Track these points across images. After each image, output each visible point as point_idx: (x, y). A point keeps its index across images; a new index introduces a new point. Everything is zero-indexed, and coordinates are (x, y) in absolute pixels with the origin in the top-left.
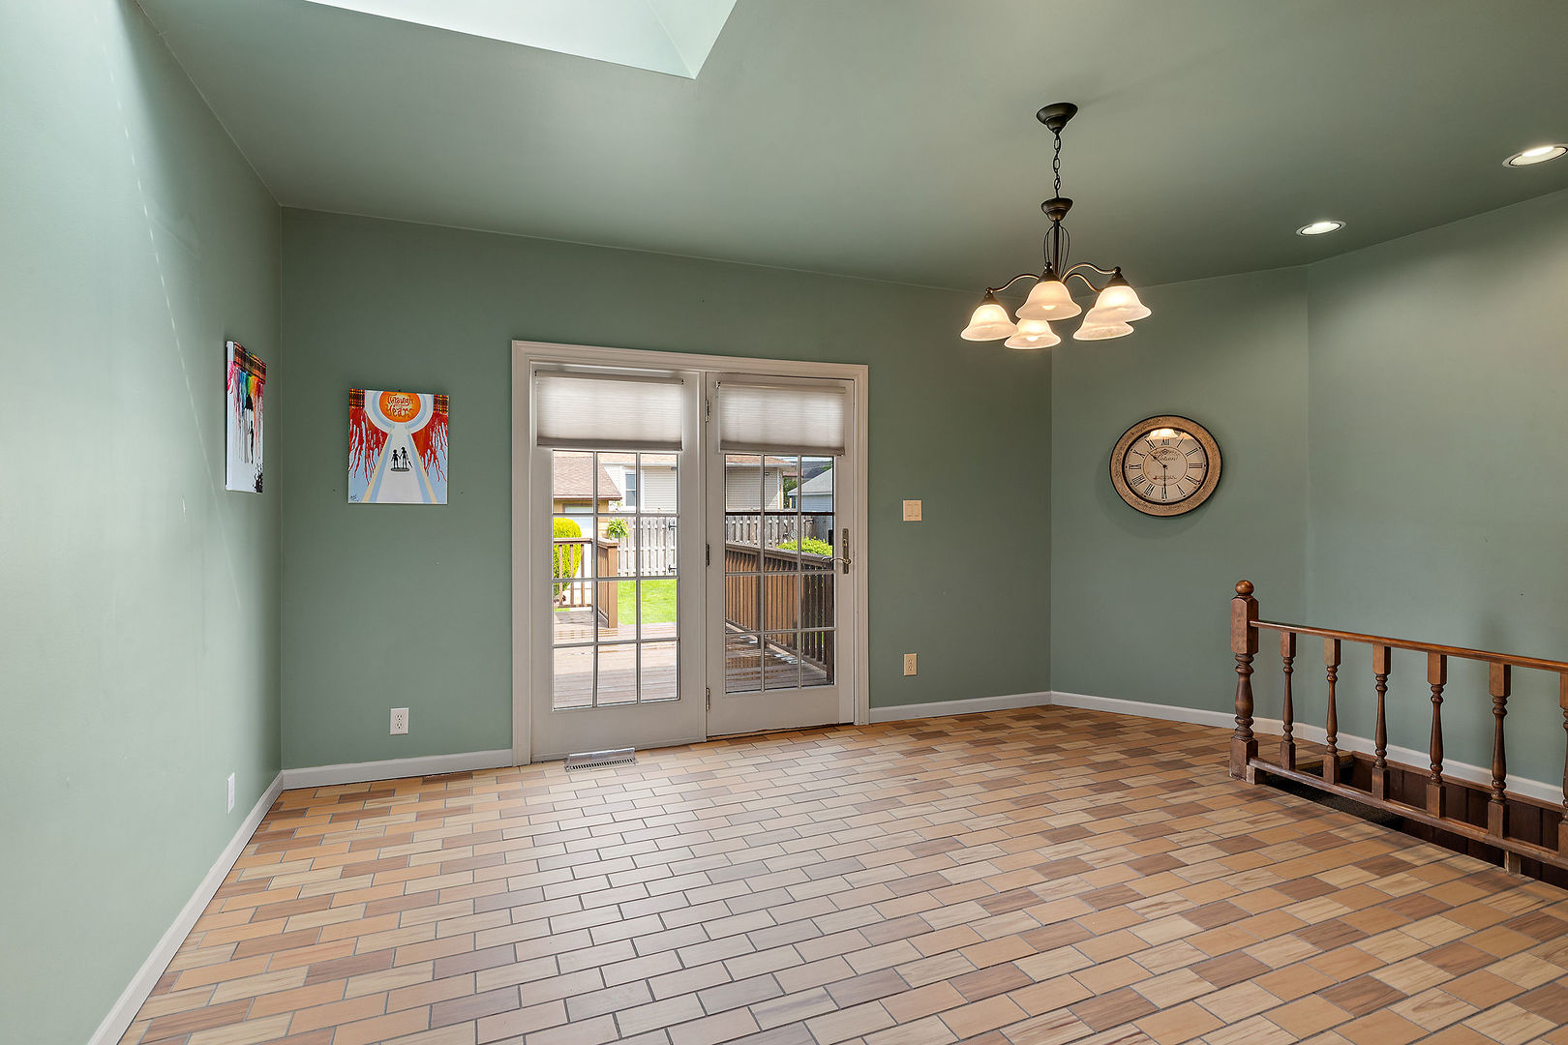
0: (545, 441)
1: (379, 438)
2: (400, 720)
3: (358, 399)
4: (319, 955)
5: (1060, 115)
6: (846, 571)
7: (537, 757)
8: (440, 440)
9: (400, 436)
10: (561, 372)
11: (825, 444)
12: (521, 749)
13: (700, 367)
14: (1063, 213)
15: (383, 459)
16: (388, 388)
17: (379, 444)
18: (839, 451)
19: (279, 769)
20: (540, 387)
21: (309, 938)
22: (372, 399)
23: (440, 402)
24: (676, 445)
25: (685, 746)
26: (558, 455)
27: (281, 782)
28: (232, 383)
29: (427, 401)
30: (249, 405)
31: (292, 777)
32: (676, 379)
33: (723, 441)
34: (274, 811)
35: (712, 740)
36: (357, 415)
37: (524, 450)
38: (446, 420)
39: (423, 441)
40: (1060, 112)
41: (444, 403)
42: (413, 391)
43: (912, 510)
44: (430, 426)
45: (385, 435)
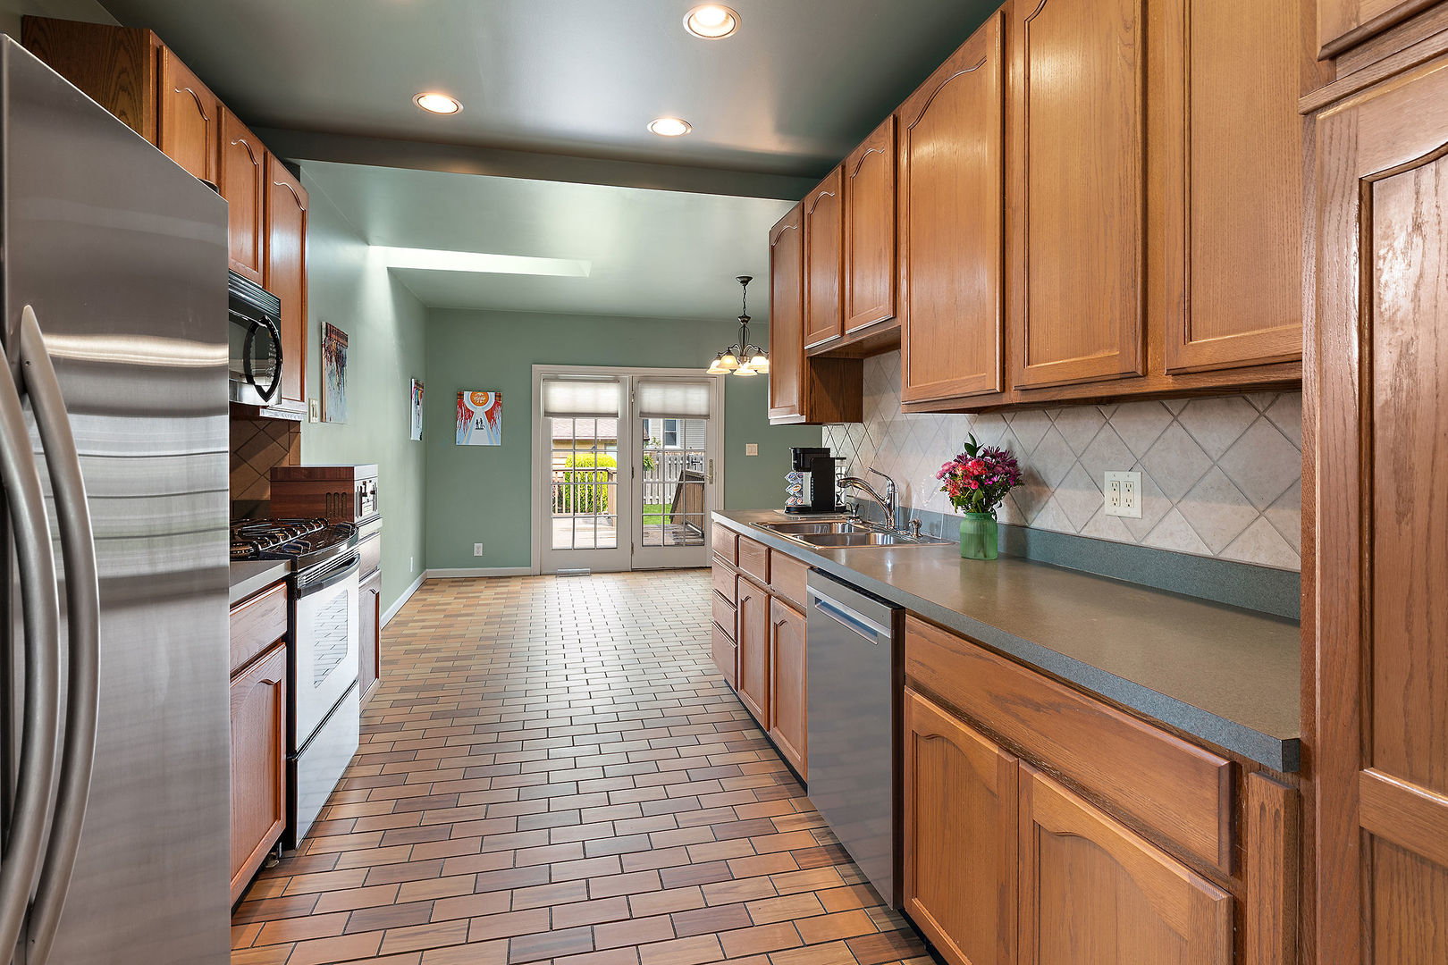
0: (548, 414)
1: (470, 414)
2: (478, 550)
3: (461, 395)
4: (447, 613)
5: (745, 281)
6: (711, 483)
7: (543, 572)
8: (498, 415)
9: (479, 413)
10: (557, 379)
11: (697, 413)
12: (535, 568)
13: (627, 373)
14: (747, 322)
15: (472, 424)
16: (474, 391)
17: (470, 417)
18: (707, 416)
19: (425, 569)
20: (545, 387)
21: (445, 610)
22: (467, 395)
23: (498, 396)
24: (615, 415)
25: (620, 572)
26: (555, 420)
27: (426, 574)
28: (413, 396)
29: (492, 395)
30: (418, 404)
31: (432, 573)
32: (616, 381)
33: (641, 412)
34: (424, 583)
35: (634, 571)
36: (461, 404)
37: (538, 420)
38: (500, 405)
39: (490, 415)
40: (746, 279)
41: (500, 396)
42: (486, 391)
43: (752, 450)
44: (493, 408)
45: (473, 412)
